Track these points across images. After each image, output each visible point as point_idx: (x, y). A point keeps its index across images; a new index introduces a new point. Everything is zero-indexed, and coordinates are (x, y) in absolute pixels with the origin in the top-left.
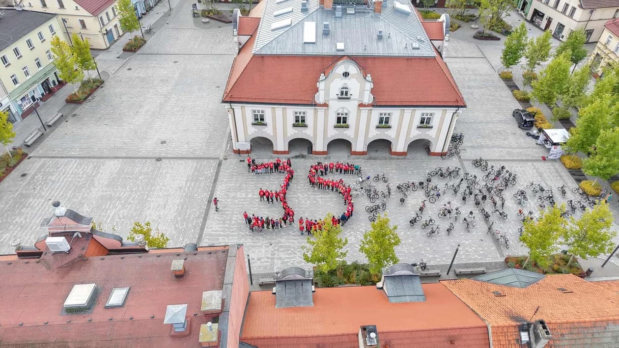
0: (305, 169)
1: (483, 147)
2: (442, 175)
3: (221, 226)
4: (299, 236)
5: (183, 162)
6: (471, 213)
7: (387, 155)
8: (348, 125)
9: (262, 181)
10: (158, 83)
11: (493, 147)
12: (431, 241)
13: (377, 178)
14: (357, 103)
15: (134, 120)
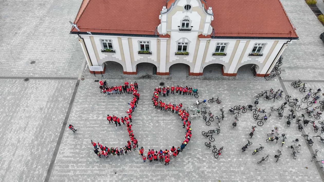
0: (150, 89)
1: (299, 68)
2: (267, 98)
3: (72, 151)
4: (141, 163)
5: (46, 82)
6: (297, 140)
7: (219, 75)
8: (187, 53)
9: (112, 102)
10: (37, 7)
11: (307, 68)
12: (261, 168)
13: (212, 101)
14: (197, 34)
15: (12, 41)
